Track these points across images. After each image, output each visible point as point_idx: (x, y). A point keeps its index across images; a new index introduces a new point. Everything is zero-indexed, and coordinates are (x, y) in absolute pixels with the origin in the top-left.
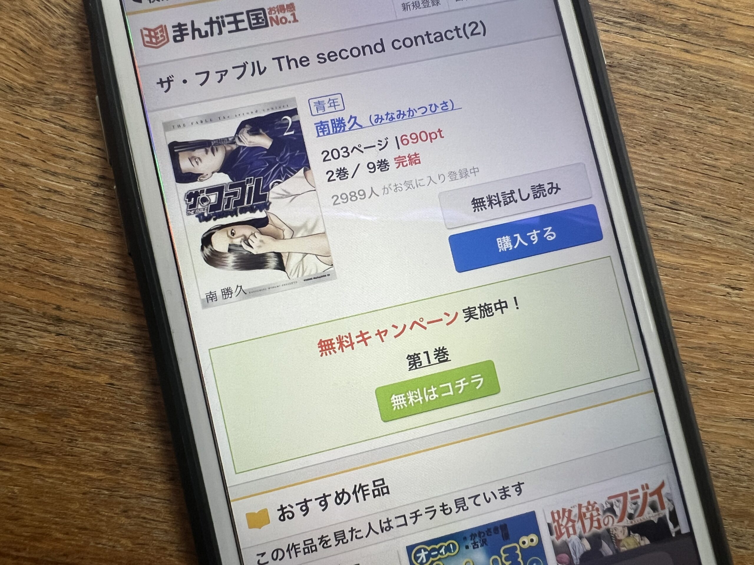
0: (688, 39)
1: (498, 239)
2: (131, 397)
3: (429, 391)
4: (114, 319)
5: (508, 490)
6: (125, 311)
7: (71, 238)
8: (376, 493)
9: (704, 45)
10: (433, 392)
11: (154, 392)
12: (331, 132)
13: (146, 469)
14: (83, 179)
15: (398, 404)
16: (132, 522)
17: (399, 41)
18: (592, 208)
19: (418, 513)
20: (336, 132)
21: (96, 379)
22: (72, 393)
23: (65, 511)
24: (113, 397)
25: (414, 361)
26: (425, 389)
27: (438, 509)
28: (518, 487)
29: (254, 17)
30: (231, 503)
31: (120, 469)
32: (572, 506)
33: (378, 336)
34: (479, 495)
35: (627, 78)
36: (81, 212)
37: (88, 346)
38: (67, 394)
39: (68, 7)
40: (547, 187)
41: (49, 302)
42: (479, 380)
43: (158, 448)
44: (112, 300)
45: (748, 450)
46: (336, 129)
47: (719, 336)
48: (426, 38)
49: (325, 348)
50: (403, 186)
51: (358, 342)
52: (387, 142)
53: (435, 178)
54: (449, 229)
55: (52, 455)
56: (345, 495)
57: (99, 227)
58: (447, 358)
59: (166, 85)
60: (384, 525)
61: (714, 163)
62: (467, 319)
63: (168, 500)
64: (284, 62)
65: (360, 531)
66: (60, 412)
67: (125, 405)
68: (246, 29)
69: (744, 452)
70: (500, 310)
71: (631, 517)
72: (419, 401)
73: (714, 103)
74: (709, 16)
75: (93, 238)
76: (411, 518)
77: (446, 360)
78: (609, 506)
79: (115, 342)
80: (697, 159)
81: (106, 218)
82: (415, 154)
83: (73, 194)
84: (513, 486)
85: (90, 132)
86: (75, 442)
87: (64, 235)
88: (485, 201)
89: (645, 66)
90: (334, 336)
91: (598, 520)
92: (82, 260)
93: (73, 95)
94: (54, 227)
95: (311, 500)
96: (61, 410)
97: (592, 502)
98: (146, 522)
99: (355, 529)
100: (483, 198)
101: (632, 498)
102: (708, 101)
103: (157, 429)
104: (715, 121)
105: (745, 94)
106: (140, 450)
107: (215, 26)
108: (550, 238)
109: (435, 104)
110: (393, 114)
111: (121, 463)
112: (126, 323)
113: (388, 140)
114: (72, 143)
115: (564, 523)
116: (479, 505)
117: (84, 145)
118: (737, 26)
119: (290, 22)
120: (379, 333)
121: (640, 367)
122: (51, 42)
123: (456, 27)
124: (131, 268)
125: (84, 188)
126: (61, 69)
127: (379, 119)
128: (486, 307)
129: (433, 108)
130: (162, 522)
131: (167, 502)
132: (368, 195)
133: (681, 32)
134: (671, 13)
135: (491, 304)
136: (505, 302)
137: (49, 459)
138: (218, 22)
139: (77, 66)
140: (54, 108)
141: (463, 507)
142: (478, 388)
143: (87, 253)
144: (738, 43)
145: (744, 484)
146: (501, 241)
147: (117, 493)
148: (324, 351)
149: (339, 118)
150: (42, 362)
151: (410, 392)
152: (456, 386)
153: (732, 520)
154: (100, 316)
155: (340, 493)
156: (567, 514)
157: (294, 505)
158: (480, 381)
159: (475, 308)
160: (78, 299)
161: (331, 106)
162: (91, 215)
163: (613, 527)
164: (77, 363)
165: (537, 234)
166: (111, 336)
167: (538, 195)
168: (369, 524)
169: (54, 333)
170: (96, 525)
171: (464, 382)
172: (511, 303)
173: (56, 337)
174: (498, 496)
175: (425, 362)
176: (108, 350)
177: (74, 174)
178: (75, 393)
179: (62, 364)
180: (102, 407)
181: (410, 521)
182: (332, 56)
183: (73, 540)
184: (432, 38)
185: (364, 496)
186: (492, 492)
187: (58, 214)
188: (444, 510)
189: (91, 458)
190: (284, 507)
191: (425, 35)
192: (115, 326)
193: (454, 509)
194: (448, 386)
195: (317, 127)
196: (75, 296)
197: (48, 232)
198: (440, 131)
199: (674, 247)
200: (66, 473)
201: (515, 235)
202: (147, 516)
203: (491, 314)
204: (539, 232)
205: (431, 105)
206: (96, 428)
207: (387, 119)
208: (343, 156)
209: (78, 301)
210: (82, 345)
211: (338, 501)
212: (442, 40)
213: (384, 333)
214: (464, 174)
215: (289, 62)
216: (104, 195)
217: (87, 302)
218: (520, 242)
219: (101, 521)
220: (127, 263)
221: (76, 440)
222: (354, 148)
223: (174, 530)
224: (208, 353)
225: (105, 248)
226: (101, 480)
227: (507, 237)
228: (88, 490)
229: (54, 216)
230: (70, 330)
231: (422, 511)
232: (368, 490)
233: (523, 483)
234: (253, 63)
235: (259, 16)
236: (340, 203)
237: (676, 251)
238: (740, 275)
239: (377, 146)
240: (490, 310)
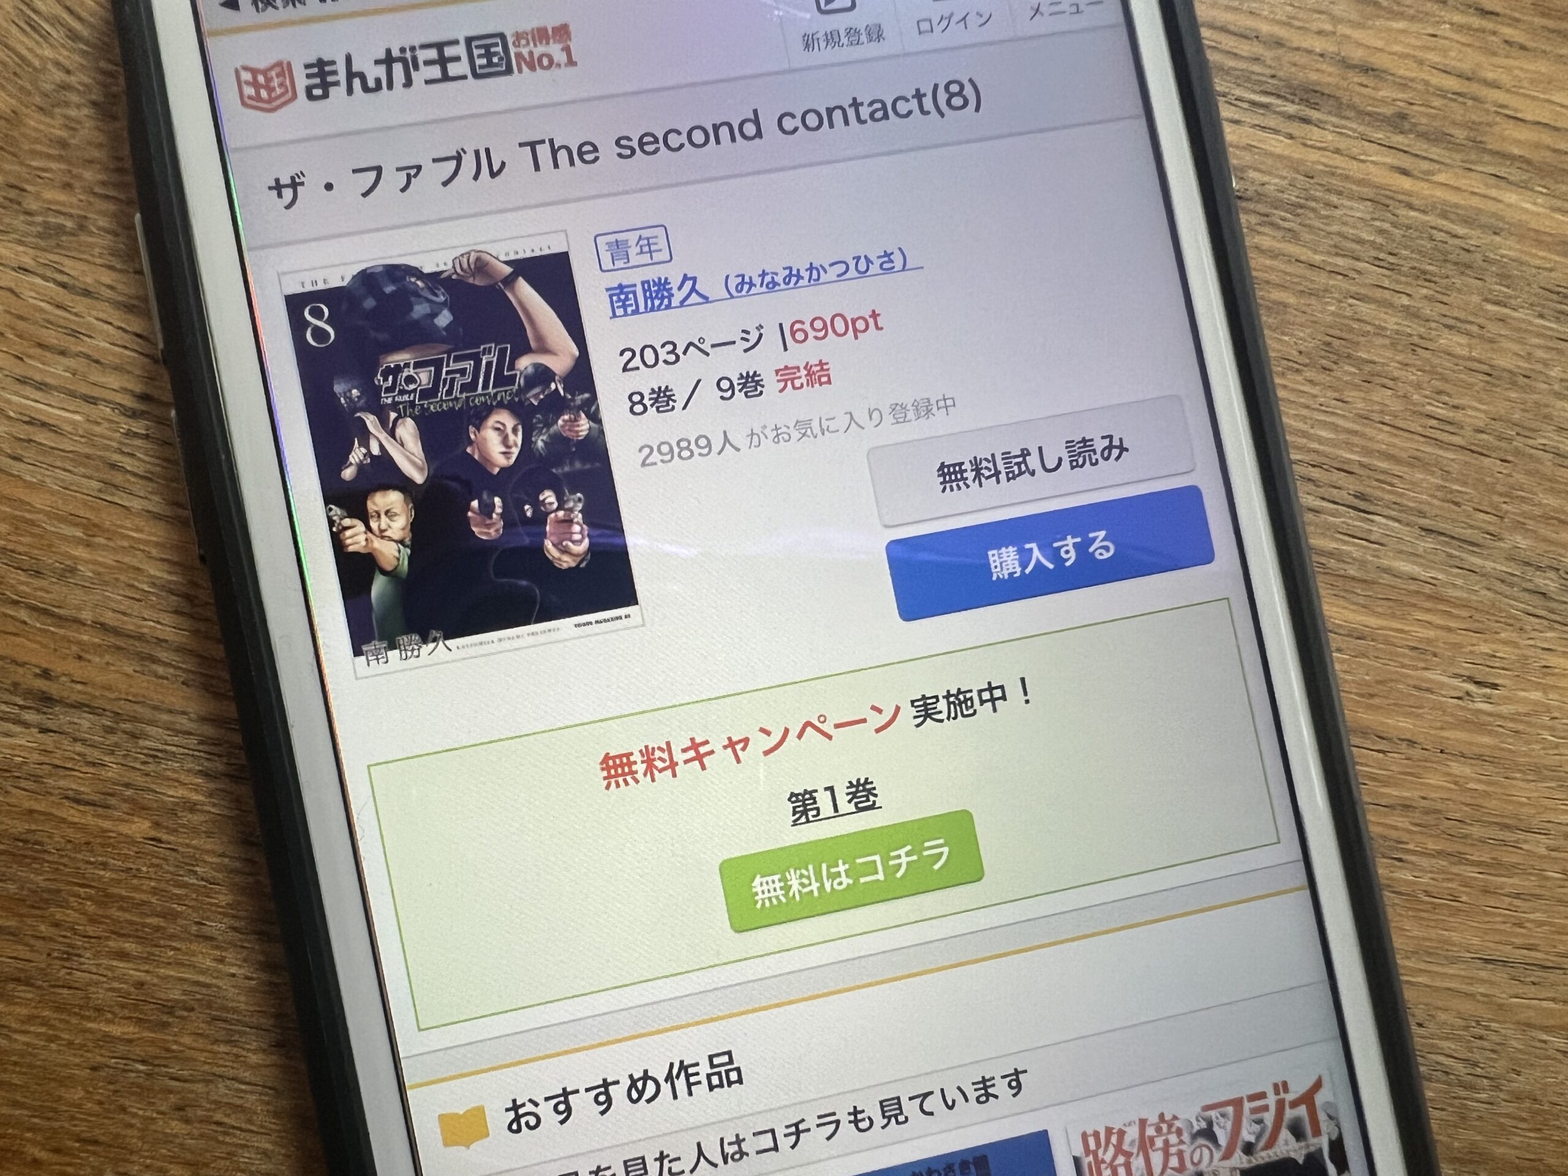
0: (1409, 146)
1: (990, 553)
2: (197, 869)
3: (833, 870)
4: (163, 702)
5: (993, 1085)
6: (188, 686)
7: (76, 525)
8: (715, 1080)
9: (1442, 160)
10: (843, 874)
11: (246, 860)
12: (642, 309)
13: (225, 1021)
14: (105, 401)
15: (767, 895)
16: (195, 1132)
17: (793, 116)
18: (1193, 494)
19: (801, 1127)
20: (652, 310)
21: (124, 829)
22: (73, 855)
23: (54, 1105)
24: (157, 866)
25: (805, 805)
26: (824, 866)
27: (845, 1118)
28: (1015, 1080)
29: (483, 51)
30: (408, 1093)
31: (170, 1020)
32: (1127, 1121)
33: (729, 750)
34: (931, 1093)
35: (1272, 225)
36: (98, 470)
37: (106, 759)
38: (62, 856)
39: (77, 26)
40: (1100, 445)
41: (26, 659)
42: (939, 849)
43: (252, 979)
44: (159, 660)
45: (1494, 1025)
46: (653, 304)
47: (1445, 784)
48: (851, 113)
49: (616, 771)
50: (792, 431)
51: (686, 762)
52: (761, 335)
53: (861, 416)
54: (886, 526)
55: (28, 984)
56: (650, 1083)
57: (136, 504)
58: (874, 802)
59: (288, 193)
60: (730, 1150)
61: (1451, 414)
62: (921, 719)
63: (270, 1088)
64: (544, 151)
65: (678, 1159)
66: (46, 895)
67: (185, 885)
68: (464, 77)
69: (1487, 1028)
70: (989, 704)
71: (1249, 1149)
72: (812, 891)
73: (1458, 286)
74: (1454, 97)
75: (121, 527)
76: (786, 1135)
77: (872, 807)
78: (1204, 1125)
79: (165, 751)
80: (1415, 404)
81: (151, 486)
82: (821, 364)
83: (81, 432)
84: (1004, 1077)
85: (120, 298)
86: (75, 958)
87: (62, 519)
88: (966, 471)
89: (1314, 199)
90: (635, 748)
91: (1180, 1154)
92: (99, 574)
93: (85, 217)
94: (38, 501)
95: (577, 1091)
96: (49, 891)
97: (1168, 1117)
98: (227, 1134)
99: (668, 1156)
100: (963, 463)
101: (1254, 1111)
102: (1445, 281)
103: (253, 937)
104: (1459, 324)
105: (1524, 268)
106: (214, 981)
107: (398, 69)
108: (1101, 554)
109: (866, 257)
110: (776, 274)
111: (172, 1007)
112: (190, 710)
113: (762, 331)
114: (81, 320)
115: (1108, 1157)
116: (931, 1114)
117: (106, 327)
118: (1512, 122)
119: (559, 65)
120: (731, 744)
121: (1281, 836)
122: (38, 100)
123: (918, 90)
124: (205, 595)
125: (103, 419)
126: (60, 158)
127: (745, 284)
128: (961, 697)
129: (862, 266)
130: (257, 1133)
131: (271, 1092)
132: (716, 448)
133: (1391, 129)
134: (1374, 89)
135: (971, 691)
136: (1002, 687)
137: (22, 995)
138: (404, 61)
139: (96, 154)
140: (42, 243)
141: (896, 1116)
142: (936, 867)
143: (109, 559)
144: (1513, 158)
145: (1483, 1096)
146: (996, 558)
147: (164, 1069)
148: (614, 777)
149: (660, 279)
150: (10, 789)
151: (792, 871)
152: (891, 863)
153: (1454, 1170)
154: (135, 696)
155: (639, 1079)
156: (1114, 1139)
157: (540, 1099)
158: (941, 854)
159: (936, 697)
160: (89, 657)
161: (642, 252)
162: (118, 478)
163: (1210, 1169)
164: (83, 793)
165: (1075, 544)
166: (156, 737)
167: (1080, 463)
168: (699, 1145)
169: (34, 726)
170: (117, 1136)
171: (908, 854)
172: (1014, 691)
173: (39, 736)
174: (972, 1095)
175: (826, 808)
176: (150, 768)
177: (84, 389)
178: (79, 856)
179: (51, 794)
180: (136, 889)
181: (785, 1143)
182: (647, 143)
183: (70, 1165)
184: (864, 112)
185: (689, 1085)
186: (959, 1088)
187: (49, 473)
188: (856, 1122)
189: (110, 994)
190: (519, 1103)
191: (850, 106)
192: (165, 717)
193: (879, 1121)
194: (875, 862)
195: (611, 297)
196: (83, 650)
197: (29, 511)
198: (874, 315)
199: (1359, 591)
200: (57, 1023)
201: (1028, 546)
202: (226, 1120)
203: (971, 711)
204: (1078, 540)
205: (858, 258)
206: (122, 932)
207: (762, 285)
208: (666, 362)
209: (89, 661)
210: (94, 754)
211: (635, 1095)
212: (886, 116)
213: (741, 745)
214: (924, 409)
215: (554, 152)
216: (147, 437)
217: (108, 663)
218: (1038, 561)
219: (131, 1126)
220: (193, 584)
221: (80, 956)
222: (691, 344)
223: (283, 1151)
224: (367, 775)
225: (147, 549)
226: (130, 1041)
227: (1011, 549)
228: (103, 1060)
229: (39, 477)
230: (70, 723)
231: (811, 1122)
232: (697, 1074)
233: (1025, 1071)
234: (477, 153)
235: (493, 50)
236: (655, 464)
237: (1362, 600)
238: (1495, 656)
239: (739, 341)
240: (969, 703)
